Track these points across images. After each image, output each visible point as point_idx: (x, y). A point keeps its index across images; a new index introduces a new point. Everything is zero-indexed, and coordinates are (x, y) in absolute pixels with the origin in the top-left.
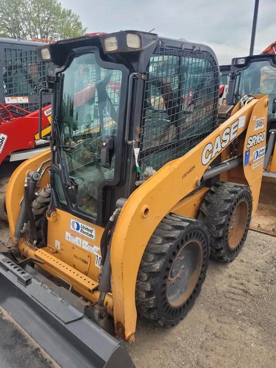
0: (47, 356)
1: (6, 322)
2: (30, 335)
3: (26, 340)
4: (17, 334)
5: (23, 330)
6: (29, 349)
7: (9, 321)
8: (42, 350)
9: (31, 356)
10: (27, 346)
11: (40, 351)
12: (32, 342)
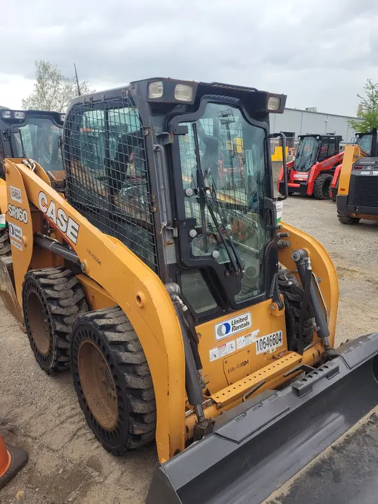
0: (341, 439)
1: (295, 489)
2: (316, 456)
3: (323, 461)
4: (316, 472)
5: (308, 466)
6: (336, 456)
7: (291, 485)
8: (333, 445)
9: (345, 452)
10: (331, 458)
11: (336, 446)
12: (325, 454)
